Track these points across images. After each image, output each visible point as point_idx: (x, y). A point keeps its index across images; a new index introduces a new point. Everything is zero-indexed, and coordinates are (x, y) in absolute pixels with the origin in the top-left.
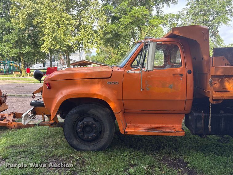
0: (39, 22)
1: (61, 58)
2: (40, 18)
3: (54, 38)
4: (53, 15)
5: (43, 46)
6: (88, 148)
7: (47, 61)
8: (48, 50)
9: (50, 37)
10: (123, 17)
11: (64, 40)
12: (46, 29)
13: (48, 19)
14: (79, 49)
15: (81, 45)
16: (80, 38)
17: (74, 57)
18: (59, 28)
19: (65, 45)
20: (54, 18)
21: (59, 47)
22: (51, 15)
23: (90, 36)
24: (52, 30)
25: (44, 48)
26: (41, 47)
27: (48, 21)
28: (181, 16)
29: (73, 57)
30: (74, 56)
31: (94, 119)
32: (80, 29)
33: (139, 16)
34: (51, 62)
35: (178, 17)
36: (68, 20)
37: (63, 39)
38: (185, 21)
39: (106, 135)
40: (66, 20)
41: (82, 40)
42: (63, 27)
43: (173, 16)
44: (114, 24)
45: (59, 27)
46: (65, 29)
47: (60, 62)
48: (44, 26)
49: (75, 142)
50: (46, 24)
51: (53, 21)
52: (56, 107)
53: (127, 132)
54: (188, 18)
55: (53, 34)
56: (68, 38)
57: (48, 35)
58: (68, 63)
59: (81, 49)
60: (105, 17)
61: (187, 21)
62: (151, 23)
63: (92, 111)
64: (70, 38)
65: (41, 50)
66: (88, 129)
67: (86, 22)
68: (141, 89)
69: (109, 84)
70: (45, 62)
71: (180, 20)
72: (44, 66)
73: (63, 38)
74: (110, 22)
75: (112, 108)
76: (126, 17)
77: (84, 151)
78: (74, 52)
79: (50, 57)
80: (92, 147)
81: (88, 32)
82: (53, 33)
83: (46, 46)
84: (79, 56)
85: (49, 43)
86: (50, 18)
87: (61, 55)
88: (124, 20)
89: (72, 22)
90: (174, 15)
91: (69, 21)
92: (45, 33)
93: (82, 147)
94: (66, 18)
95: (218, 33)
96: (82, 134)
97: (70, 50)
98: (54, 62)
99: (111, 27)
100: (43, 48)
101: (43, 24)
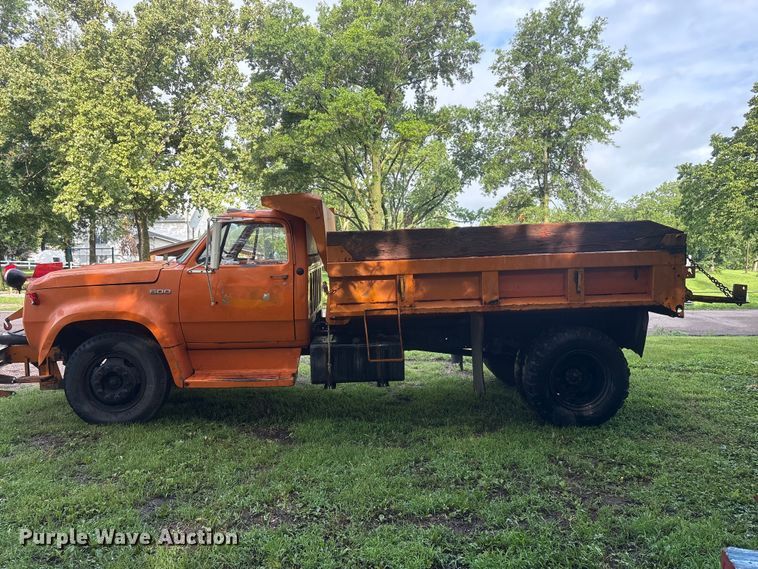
0: (48, 126)
1: (127, 233)
2: (51, 116)
3: (94, 174)
4: (95, 106)
5: (60, 197)
6: (114, 418)
7: (76, 241)
8: (75, 210)
9: (83, 172)
10: (310, 117)
11: (129, 180)
12: (72, 146)
13: (80, 119)
14: (180, 205)
15: (186, 194)
16: (180, 175)
17: (173, 229)
18: (116, 145)
19: (130, 197)
20: (100, 116)
21: (111, 201)
22: (88, 106)
23: (213, 169)
24: (90, 153)
25: (64, 206)
26: (55, 200)
27: (80, 124)
28: (484, 115)
29: (169, 230)
30: (171, 226)
31: (126, 362)
32: (181, 146)
33: (356, 114)
34: (93, 243)
35: (477, 118)
36: (143, 121)
37: (127, 177)
38: (495, 128)
39: (150, 391)
40: (136, 122)
41: (188, 179)
42: (126, 144)
43: (463, 113)
44: (286, 135)
45: (115, 141)
46: (132, 148)
47: (124, 246)
48: (63, 140)
49: (87, 408)
50: (74, 132)
51: (95, 124)
52: (48, 338)
53: (187, 384)
54: (503, 121)
55: (93, 163)
56: (141, 173)
57: (77, 164)
58: (142, 249)
59: (186, 205)
60: (259, 113)
61: (501, 129)
62: (398, 132)
63: (122, 345)
64: (149, 176)
65: (54, 210)
66: (112, 381)
67: (200, 127)
68: (213, 303)
69: (153, 293)
70: (73, 245)
71: (481, 125)
72: (69, 258)
73: (127, 172)
74: (278, 125)
75: (157, 337)
76: (321, 115)
77: (105, 424)
78: (165, 214)
79: (88, 229)
80: (120, 416)
81: (203, 156)
82: (93, 159)
83: (71, 200)
84: (186, 226)
85: (80, 189)
86: (85, 114)
87: (125, 224)
88: (313, 123)
89: (155, 126)
90: (464, 111)
91: (147, 126)
92: (70, 159)
93: (102, 416)
94: (136, 117)
95: (586, 164)
96: (100, 390)
97: (149, 210)
98: (102, 246)
99: (278, 143)
100: (61, 205)
101: (63, 134)
